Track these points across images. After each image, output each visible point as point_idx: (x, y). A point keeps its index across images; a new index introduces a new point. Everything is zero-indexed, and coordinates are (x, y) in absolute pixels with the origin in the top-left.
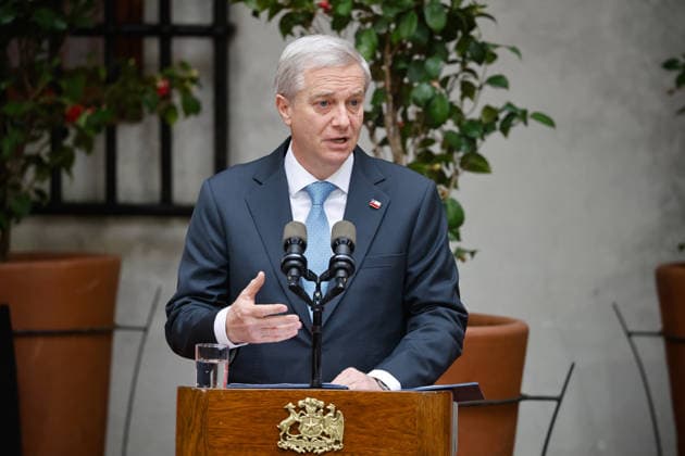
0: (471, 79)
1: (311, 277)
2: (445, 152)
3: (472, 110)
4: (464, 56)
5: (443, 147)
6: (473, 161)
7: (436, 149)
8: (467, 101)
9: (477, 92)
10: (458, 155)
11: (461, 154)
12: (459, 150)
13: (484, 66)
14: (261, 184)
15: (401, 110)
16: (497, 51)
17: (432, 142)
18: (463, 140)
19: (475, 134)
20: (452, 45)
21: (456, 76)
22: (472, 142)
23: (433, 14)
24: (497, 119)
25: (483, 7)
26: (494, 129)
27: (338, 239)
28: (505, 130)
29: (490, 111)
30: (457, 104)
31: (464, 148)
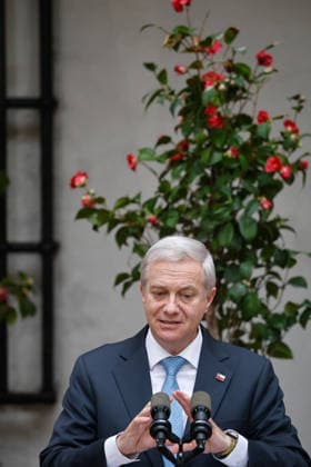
0: (275, 281)
1: (174, 440)
2: (253, 341)
3: (276, 306)
4: (268, 261)
5: (251, 337)
6: (278, 348)
7: (245, 339)
8: (272, 298)
9: (280, 291)
10: (266, 343)
11: (268, 342)
12: (266, 339)
13: (285, 270)
14: (125, 360)
15: (218, 306)
16: (296, 257)
17: (242, 333)
18: (270, 331)
19: (280, 325)
20: (259, 252)
21: (263, 278)
22: (277, 333)
23: (246, 226)
24: (297, 313)
25: (286, 220)
26: (295, 322)
27: (197, 408)
28: (303, 323)
29: (291, 306)
30: (264, 302)
31: (271, 337)
